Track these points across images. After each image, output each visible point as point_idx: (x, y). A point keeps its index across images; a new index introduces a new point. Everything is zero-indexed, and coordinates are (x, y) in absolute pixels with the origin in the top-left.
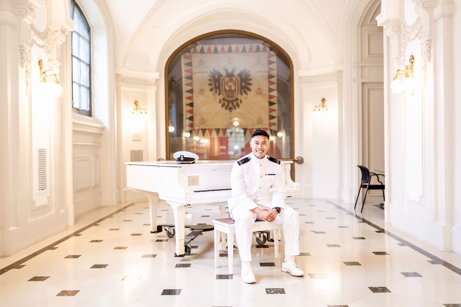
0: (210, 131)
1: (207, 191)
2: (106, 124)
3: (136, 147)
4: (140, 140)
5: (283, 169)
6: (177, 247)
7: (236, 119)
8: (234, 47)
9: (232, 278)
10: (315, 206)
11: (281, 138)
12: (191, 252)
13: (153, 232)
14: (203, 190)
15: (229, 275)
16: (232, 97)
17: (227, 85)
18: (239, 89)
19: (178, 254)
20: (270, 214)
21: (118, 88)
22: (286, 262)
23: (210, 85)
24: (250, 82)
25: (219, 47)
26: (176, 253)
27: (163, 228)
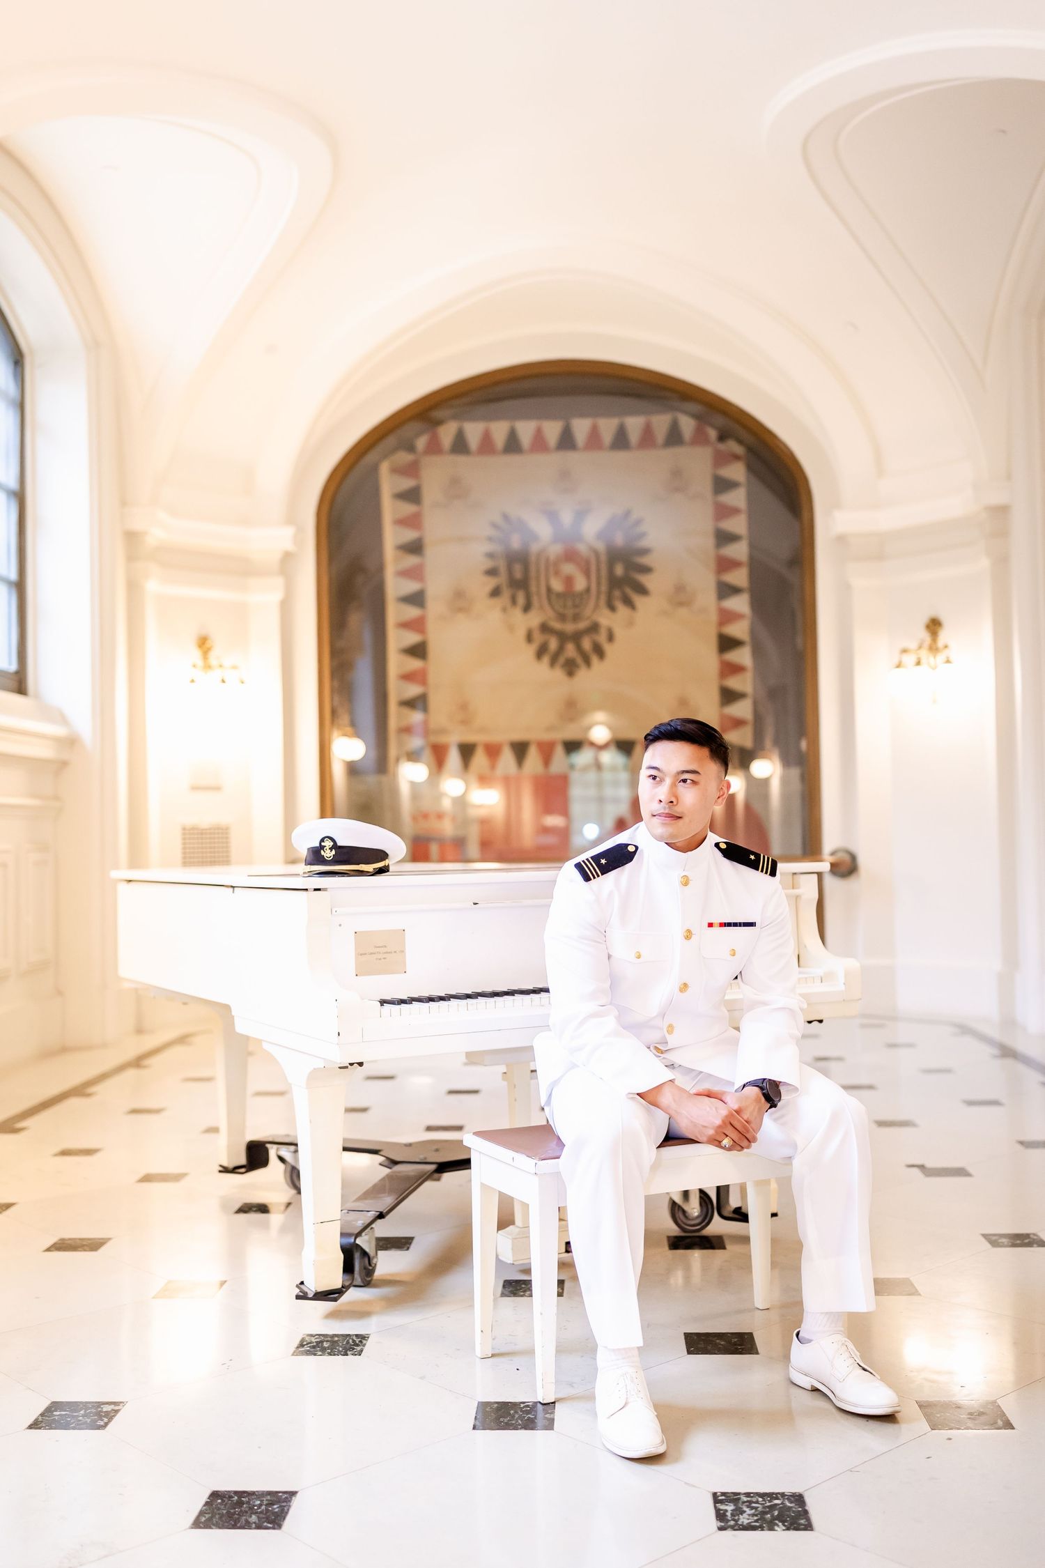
0: (493, 751)
1: (442, 999)
2: (84, 725)
3: (206, 814)
4: (217, 789)
5: (787, 896)
6: (309, 1252)
7: (600, 716)
8: (581, 428)
9: (550, 1425)
10: (911, 1046)
11: (765, 782)
12: (379, 1273)
13: (231, 1165)
14: (426, 994)
15: (540, 1407)
16: (576, 618)
17: (557, 573)
18: (604, 588)
19: (312, 1287)
20: (730, 1115)
21: (134, 588)
22: (809, 1341)
23: (492, 572)
24: (645, 560)
25: (526, 430)
26: (302, 1283)
27: (273, 1152)
